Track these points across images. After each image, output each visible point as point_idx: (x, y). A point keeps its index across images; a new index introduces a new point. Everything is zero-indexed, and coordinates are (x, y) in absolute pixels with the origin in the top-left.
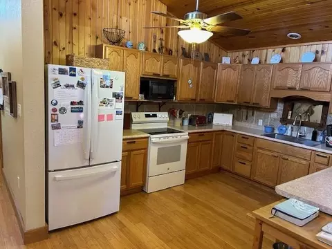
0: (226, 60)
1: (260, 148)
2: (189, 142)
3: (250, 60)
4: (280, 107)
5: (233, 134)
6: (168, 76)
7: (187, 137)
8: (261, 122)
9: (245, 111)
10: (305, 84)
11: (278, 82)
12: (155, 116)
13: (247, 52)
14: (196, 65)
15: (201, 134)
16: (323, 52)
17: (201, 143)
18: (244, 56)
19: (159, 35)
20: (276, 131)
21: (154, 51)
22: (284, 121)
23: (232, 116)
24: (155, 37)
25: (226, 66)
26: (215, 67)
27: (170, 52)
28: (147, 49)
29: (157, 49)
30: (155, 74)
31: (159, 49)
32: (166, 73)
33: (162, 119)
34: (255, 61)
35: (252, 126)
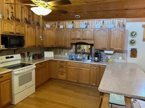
0: (48, 26)
1: (69, 66)
2: (36, 69)
3: (59, 27)
4: (74, 47)
5: (56, 61)
6: (19, 34)
7: (35, 67)
8: (66, 54)
9: (59, 50)
10: (84, 37)
11: (73, 36)
12: (12, 57)
13: (57, 23)
14: (34, 28)
15: (41, 64)
16: (88, 24)
17: (41, 69)
18: (55, 24)
19: (10, 10)
20: (73, 57)
21: (8, 19)
22: (76, 52)
23: (53, 52)
24: (8, 11)
25: (48, 29)
26: (43, 29)
27: (18, 20)
28: (3, 17)
29: (10, 18)
30: (11, 33)
31: (11, 18)
32: (17, 32)
33: (17, 58)
34: (61, 27)
35: (63, 56)
